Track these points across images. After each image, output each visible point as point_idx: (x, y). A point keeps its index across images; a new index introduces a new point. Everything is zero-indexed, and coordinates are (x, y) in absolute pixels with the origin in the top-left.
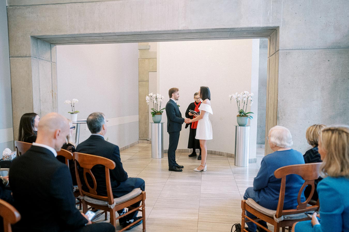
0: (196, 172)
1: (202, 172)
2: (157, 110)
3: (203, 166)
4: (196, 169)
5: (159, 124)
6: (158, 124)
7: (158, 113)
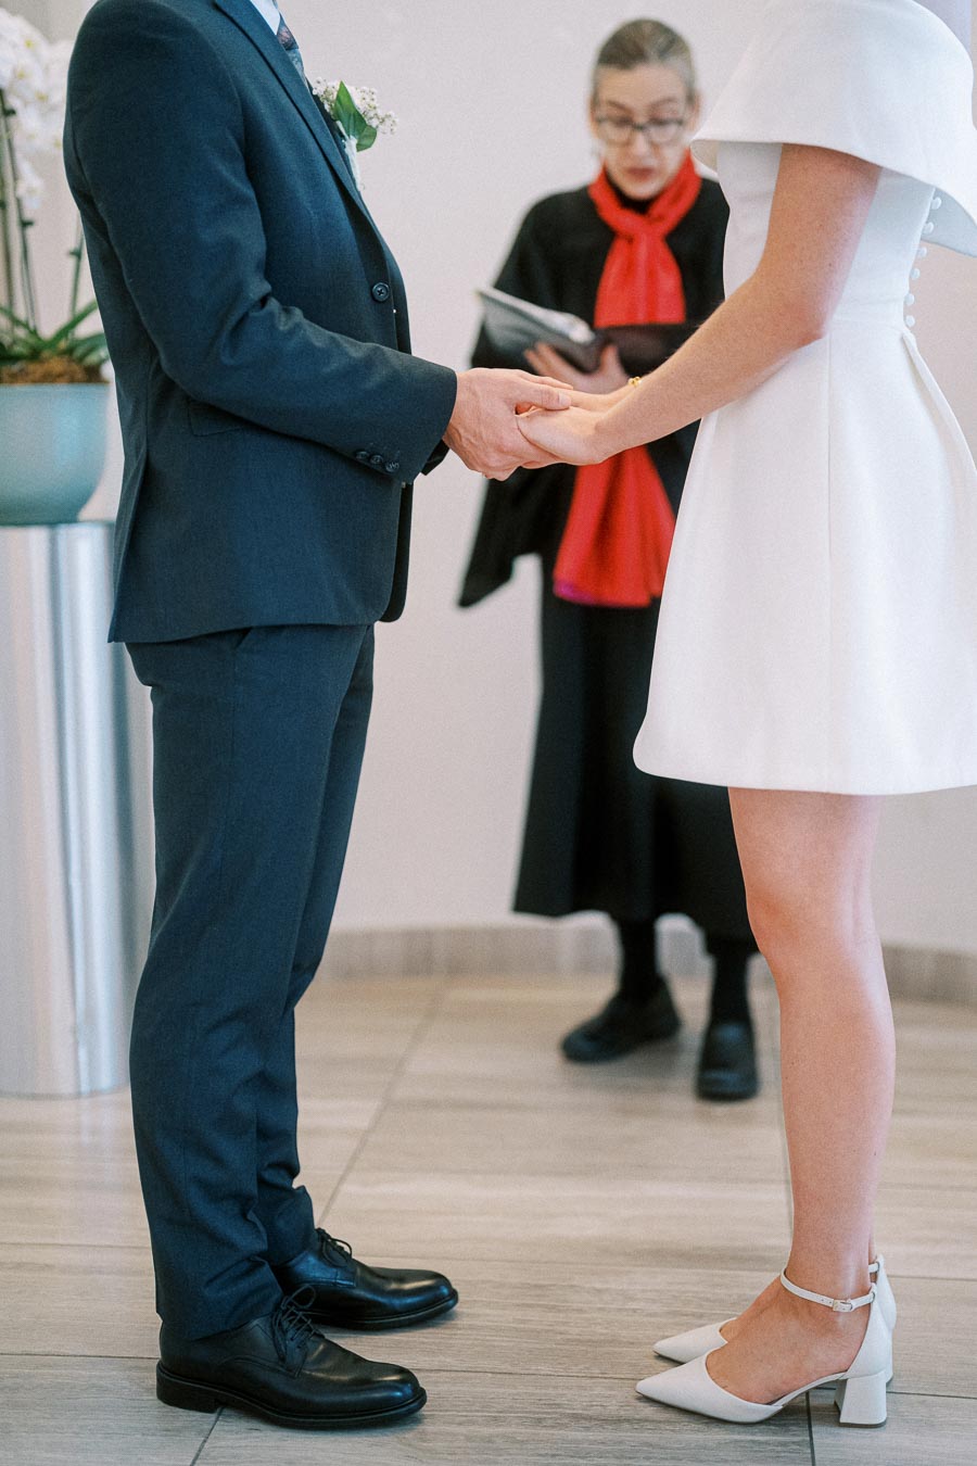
0: (694, 1435)
1: (823, 1436)
2: (21, 312)
3: (822, 1321)
4: (693, 1385)
5: (64, 531)
6: (53, 542)
7: (35, 354)
